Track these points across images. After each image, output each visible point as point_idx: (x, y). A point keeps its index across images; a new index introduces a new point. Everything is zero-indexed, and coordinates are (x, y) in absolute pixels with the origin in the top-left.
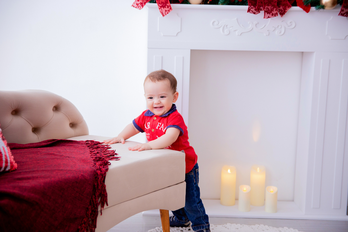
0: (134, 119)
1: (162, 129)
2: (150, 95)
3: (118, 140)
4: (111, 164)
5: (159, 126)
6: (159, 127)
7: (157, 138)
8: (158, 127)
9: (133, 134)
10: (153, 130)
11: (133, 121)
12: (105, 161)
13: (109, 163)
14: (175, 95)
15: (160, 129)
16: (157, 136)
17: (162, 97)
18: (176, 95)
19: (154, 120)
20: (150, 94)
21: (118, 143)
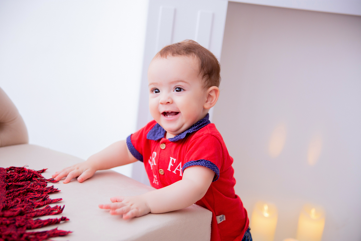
0: (130, 134)
1: (177, 171)
5: (173, 165)
6: (173, 168)
8: (171, 166)
10: (161, 172)
11: (128, 139)
14: (211, 91)
18: (213, 94)
19: (161, 149)
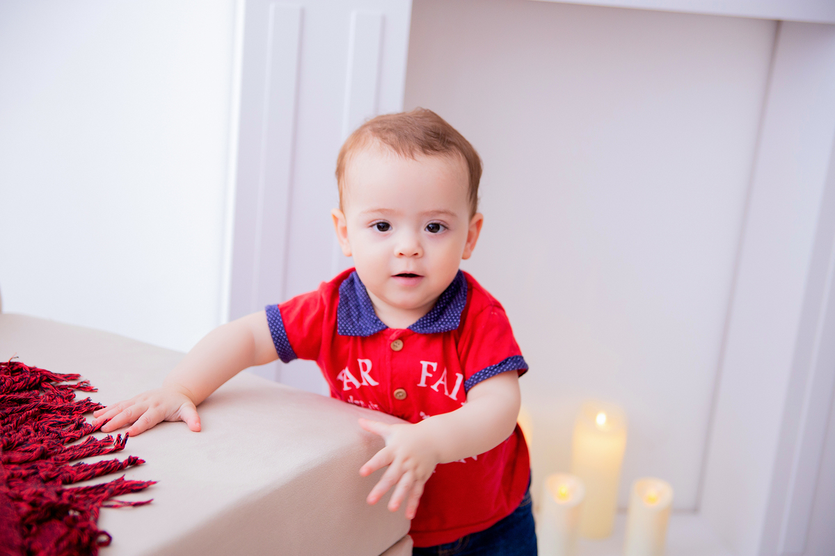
1: (440, 387)
2: (380, 210)
3: (166, 407)
4: (110, 538)
5: (431, 375)
7: (421, 419)
8: (427, 378)
9: (250, 358)
10: (401, 394)
12: (83, 530)
13: (103, 538)
14: (472, 226)
15: (435, 387)
16: (422, 414)
17: (434, 228)
18: (474, 229)
19: (393, 352)
20: (382, 207)
21: (165, 421)
